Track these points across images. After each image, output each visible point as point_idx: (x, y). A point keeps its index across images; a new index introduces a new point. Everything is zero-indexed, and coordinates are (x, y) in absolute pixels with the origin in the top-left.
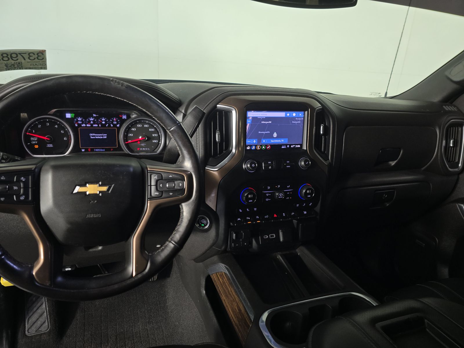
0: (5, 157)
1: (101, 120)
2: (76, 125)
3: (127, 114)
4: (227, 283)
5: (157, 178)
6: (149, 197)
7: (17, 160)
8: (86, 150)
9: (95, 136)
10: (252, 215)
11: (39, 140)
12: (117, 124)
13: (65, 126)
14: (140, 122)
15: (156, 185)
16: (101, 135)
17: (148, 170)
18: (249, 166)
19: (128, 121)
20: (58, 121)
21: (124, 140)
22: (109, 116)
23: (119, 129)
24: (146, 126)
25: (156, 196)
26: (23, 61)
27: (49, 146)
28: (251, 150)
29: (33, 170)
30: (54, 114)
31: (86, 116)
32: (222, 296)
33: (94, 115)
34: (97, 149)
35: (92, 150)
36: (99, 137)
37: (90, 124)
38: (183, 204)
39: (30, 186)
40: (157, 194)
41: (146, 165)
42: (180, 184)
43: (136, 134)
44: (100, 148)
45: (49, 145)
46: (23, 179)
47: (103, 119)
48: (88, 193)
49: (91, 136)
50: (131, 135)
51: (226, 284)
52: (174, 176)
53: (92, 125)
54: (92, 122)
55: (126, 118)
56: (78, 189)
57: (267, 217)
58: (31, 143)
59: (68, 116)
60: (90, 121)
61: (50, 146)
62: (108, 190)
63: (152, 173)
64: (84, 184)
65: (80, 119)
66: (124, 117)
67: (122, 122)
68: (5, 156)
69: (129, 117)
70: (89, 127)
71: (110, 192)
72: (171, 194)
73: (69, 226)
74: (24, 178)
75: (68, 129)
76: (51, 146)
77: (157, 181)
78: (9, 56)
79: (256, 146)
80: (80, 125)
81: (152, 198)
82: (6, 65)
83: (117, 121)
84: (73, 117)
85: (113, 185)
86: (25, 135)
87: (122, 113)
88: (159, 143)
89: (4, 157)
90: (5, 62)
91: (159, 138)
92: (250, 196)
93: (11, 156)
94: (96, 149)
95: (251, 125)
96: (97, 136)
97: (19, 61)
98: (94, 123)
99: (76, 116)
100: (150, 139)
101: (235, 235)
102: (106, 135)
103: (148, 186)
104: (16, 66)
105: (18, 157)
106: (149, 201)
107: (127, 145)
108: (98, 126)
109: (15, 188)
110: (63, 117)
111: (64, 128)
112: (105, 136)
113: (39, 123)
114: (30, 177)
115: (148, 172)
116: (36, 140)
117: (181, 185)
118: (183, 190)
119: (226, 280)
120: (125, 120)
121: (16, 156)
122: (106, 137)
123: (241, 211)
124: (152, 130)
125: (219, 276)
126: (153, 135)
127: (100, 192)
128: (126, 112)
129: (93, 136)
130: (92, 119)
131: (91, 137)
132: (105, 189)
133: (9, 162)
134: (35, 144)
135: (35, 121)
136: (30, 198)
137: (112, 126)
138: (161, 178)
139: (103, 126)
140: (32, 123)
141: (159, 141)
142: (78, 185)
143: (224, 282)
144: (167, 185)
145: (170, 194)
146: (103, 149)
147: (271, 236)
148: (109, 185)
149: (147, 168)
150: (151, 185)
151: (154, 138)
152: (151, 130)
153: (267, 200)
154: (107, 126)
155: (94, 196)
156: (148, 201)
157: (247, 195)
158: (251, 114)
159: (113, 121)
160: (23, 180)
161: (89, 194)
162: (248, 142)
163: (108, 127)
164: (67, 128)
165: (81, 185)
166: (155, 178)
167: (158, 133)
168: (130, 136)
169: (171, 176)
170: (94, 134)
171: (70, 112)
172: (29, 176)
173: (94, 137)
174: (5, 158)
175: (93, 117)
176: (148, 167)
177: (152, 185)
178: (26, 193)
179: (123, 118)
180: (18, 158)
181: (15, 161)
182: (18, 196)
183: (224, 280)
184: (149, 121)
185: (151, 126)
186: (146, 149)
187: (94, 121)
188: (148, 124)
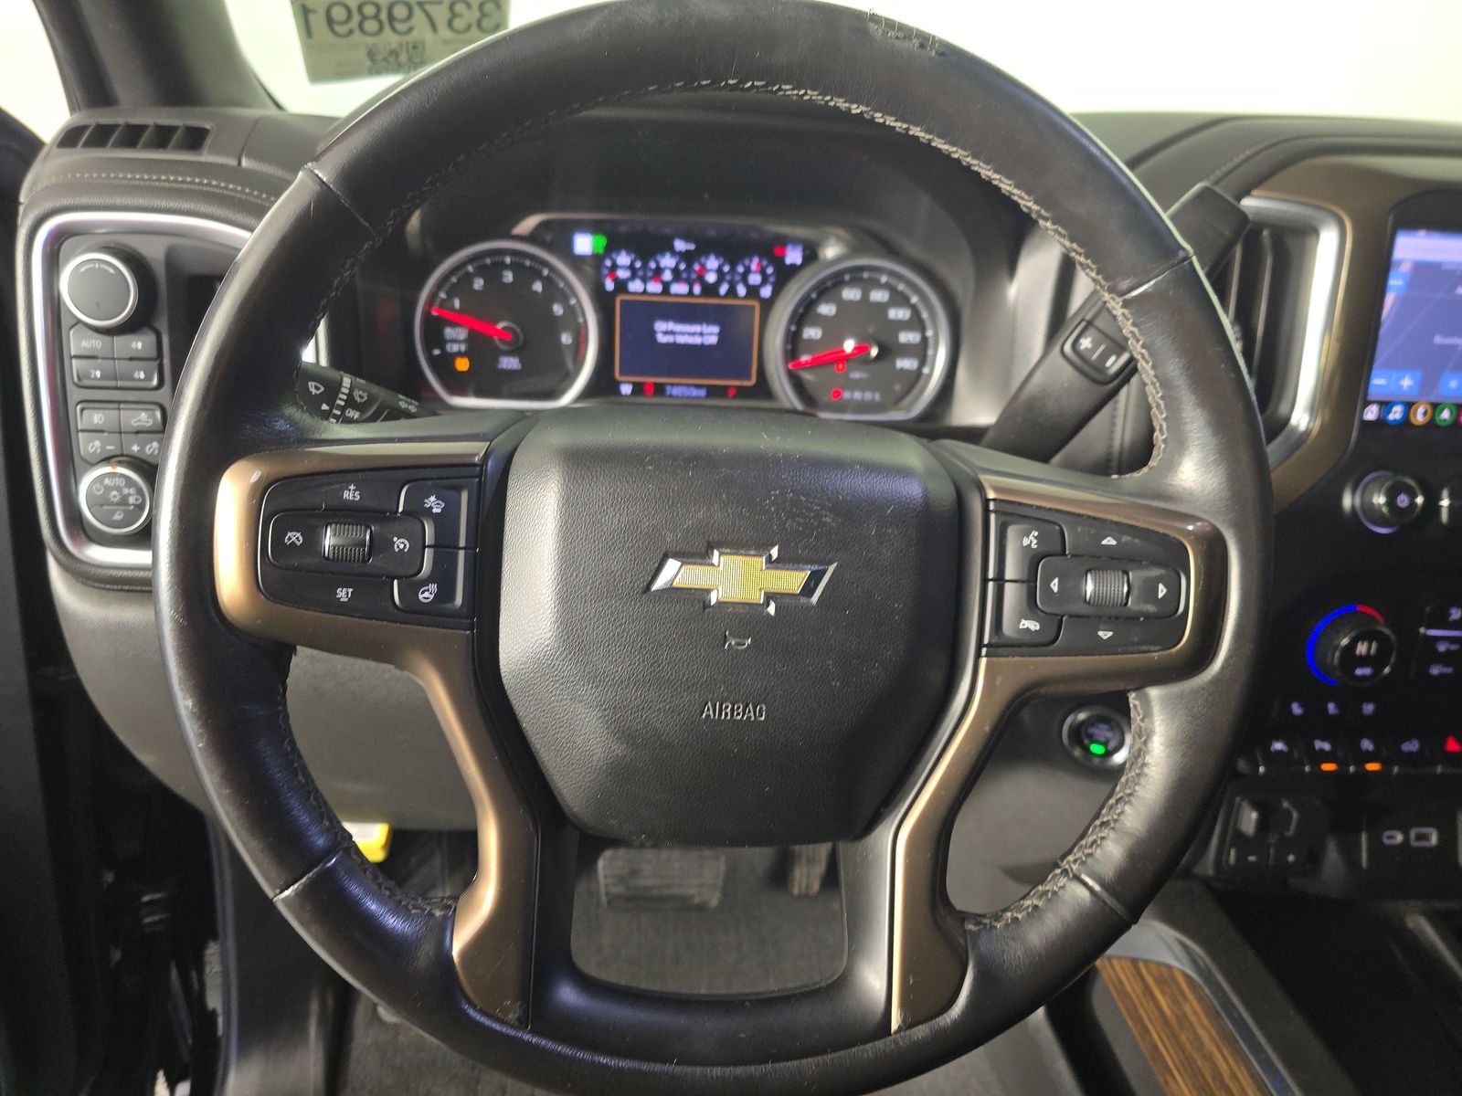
0: (361, 397)
1: (705, 267)
2: (610, 286)
3: (807, 241)
4: (1203, 1027)
5: (1034, 546)
6: (986, 641)
7: (408, 415)
8: (638, 389)
10: (1345, 732)
11: (474, 339)
12: (763, 284)
13: (570, 287)
14: (855, 278)
15: (1029, 581)
16: (699, 329)
17: (986, 501)
18: (1380, 500)
19: (806, 273)
20: (545, 264)
21: (785, 352)
22: (733, 251)
23: (768, 305)
24: (876, 297)
25: (1027, 638)
26: (428, 36)
27: (504, 366)
28: (1381, 423)
29: (475, 465)
30: (532, 238)
31: (647, 246)
32: (1168, 1077)
33: (680, 245)
35: (659, 390)
36: (691, 340)
37: (659, 283)
38: (1154, 692)
39: (462, 543)
40: (1033, 628)
41: (977, 474)
42: (1161, 587)
43: (835, 329)
44: (689, 385)
45: (506, 360)
46: (433, 503)
47: (712, 264)
48: (713, 599)
49: (662, 332)
50: (812, 332)
51: (1200, 1031)
52: (1125, 539)
53: (666, 286)
54: (668, 273)
55: (799, 261)
56: (672, 573)
57: (1411, 746)
58: (443, 349)
59: (584, 244)
60: (659, 271)
61: (509, 366)
62: (808, 590)
63: (1012, 512)
64: (703, 550)
65: (623, 260)
66: (794, 256)
67: (784, 275)
68: (361, 393)
69: (811, 255)
70: (654, 294)
71: (815, 599)
72: (1105, 635)
73: (619, 749)
74: (437, 498)
75: (579, 302)
76: (515, 366)
77: (1033, 561)
78: (384, 16)
79: (1409, 406)
81: (1000, 646)
82: (371, 54)
83: (763, 272)
84: (601, 250)
85: (831, 569)
86: (427, 317)
87: (786, 236)
88: (921, 372)
89: (356, 394)
90: (370, 40)
91: (922, 352)
92: (1362, 648)
93: (382, 394)
94: (673, 385)
95: (1403, 301)
96: (683, 334)
97: (414, 36)
98: (677, 278)
99: (612, 248)
100: (889, 351)
101: (1254, 815)
102: (717, 330)
103: (985, 580)
104: (403, 58)
105: (409, 400)
106: (984, 661)
107: (795, 375)
108: (691, 293)
109: (400, 544)
110: (565, 250)
111: (565, 294)
112: (711, 334)
113: (479, 272)
114: (464, 496)
115: (986, 512)
116: (462, 337)
117: (1162, 591)
118: (1169, 619)
119: (1195, 1013)
121: (403, 395)
122: (713, 339)
123: (1297, 709)
124: (900, 314)
125: (1150, 980)
126: (903, 337)
127: (769, 597)
128: (801, 232)
129: (666, 333)
130: (668, 262)
131: (659, 335)
132: (792, 581)
133: (373, 419)
134: (460, 354)
135: (462, 265)
136: (459, 600)
137: (742, 291)
138: (1058, 548)
139: (710, 290)
140: (453, 271)
141: (923, 363)
142: (676, 556)
143: (1182, 1019)
144: (1090, 587)
145: (1101, 633)
146: (698, 386)
147: (1420, 837)
148: (816, 567)
149: (980, 488)
150: (1000, 580)
151: (906, 350)
152: (897, 314)
153: (1435, 670)
154: (722, 291)
155: (744, 617)
156: (978, 655)
157: (1352, 645)
158: (1412, 248)
159: (748, 271)
160: (436, 510)
161: (719, 603)
162: (1378, 382)
163: (727, 295)
164: (577, 297)
165: (687, 556)
166: (1026, 542)
167: (924, 330)
168: (810, 341)
169: (1109, 541)
170: (670, 326)
171: (594, 228)
172: (458, 489)
173: (670, 339)
174: (359, 400)
175: (674, 253)
176: (986, 485)
177: (1008, 576)
178: (443, 576)
179: (788, 261)
180: (411, 404)
181: (396, 414)
182: (411, 588)
183: (1187, 1008)
184: (892, 274)
185: (899, 299)
186: (868, 396)
187: (676, 271)
188: (888, 286)
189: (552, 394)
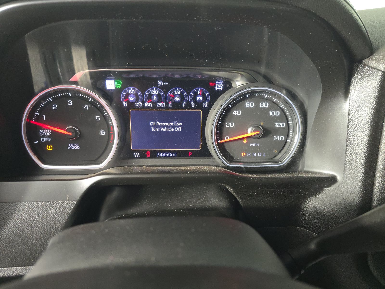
1: (174, 93)
2: (125, 104)
3: (226, 78)
9: (162, 127)
11: (54, 134)
12: (204, 101)
13: (103, 107)
14: (251, 95)
16: (172, 124)
19: (226, 95)
21: (216, 135)
22: (188, 85)
23: (206, 112)
24: (263, 105)
27: (71, 148)
31: (144, 85)
33: (160, 83)
34: (162, 152)
35: (153, 155)
36: (168, 130)
37: (151, 102)
43: (242, 122)
44: (168, 151)
45: (72, 145)
47: (178, 92)
49: (153, 126)
50: (230, 124)
53: (155, 105)
54: (155, 97)
55: (222, 89)
58: (40, 141)
59: (110, 84)
60: (150, 96)
61: (74, 148)
65: (132, 91)
66: (219, 86)
67: (215, 96)
69: (228, 85)
70: (149, 108)
75: (108, 114)
76: (77, 148)
80: (131, 105)
83: (203, 95)
84: (120, 87)
86: (28, 124)
87: (215, 77)
88: (286, 142)
91: (287, 132)
94: (160, 152)
96: (164, 127)
98: (160, 99)
99: (124, 86)
100: (269, 132)
102: (181, 124)
107: (221, 147)
108: (167, 107)
110: (101, 89)
111: (101, 111)
112: (178, 127)
113: (55, 100)
116: (48, 134)
120: (220, 93)
122: (180, 129)
124: (275, 114)
126: (277, 125)
128: (222, 74)
129: (155, 127)
130: (155, 92)
131: (152, 128)
134: (48, 143)
135: (46, 97)
137: (193, 105)
139: (177, 105)
140: (40, 101)
141: (287, 137)
146: (173, 152)
151: (278, 131)
152: (273, 113)
154: (183, 105)
159: (196, 95)
163: (185, 108)
164: (106, 112)
167: (288, 121)
168: (229, 128)
170: (158, 123)
171: (115, 76)
173: (158, 129)
175: (157, 87)
179: (216, 89)
184: (270, 93)
185: (274, 106)
186: (260, 154)
187: (159, 96)
188: (268, 100)
189: (97, 161)
